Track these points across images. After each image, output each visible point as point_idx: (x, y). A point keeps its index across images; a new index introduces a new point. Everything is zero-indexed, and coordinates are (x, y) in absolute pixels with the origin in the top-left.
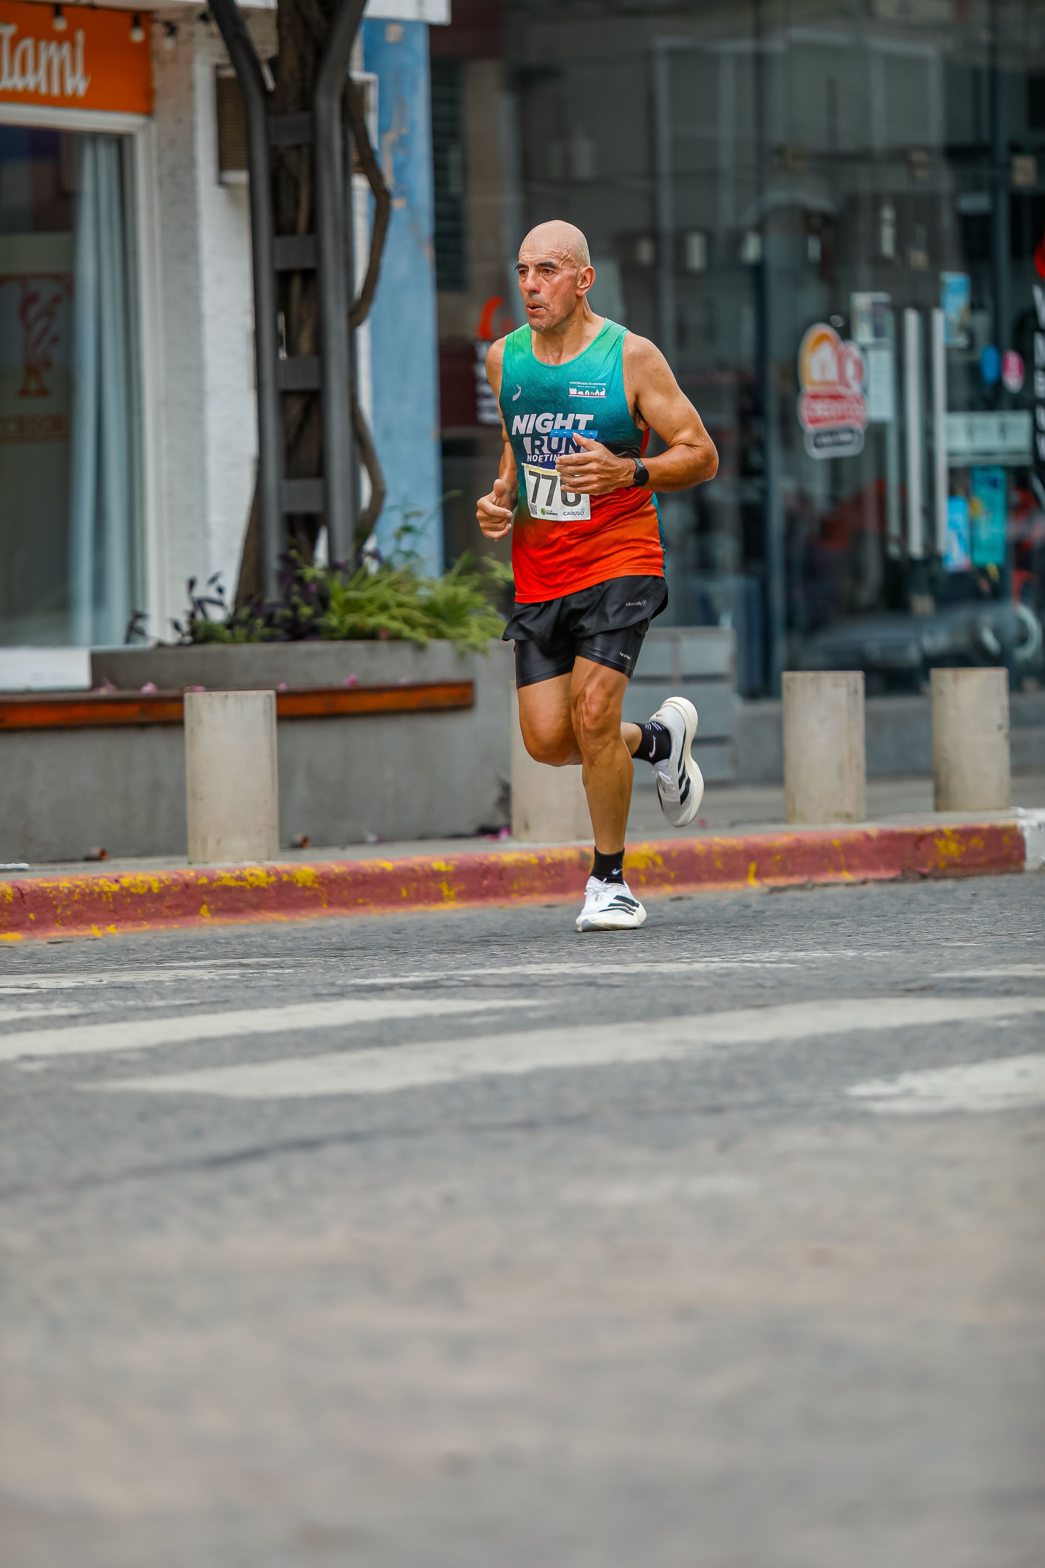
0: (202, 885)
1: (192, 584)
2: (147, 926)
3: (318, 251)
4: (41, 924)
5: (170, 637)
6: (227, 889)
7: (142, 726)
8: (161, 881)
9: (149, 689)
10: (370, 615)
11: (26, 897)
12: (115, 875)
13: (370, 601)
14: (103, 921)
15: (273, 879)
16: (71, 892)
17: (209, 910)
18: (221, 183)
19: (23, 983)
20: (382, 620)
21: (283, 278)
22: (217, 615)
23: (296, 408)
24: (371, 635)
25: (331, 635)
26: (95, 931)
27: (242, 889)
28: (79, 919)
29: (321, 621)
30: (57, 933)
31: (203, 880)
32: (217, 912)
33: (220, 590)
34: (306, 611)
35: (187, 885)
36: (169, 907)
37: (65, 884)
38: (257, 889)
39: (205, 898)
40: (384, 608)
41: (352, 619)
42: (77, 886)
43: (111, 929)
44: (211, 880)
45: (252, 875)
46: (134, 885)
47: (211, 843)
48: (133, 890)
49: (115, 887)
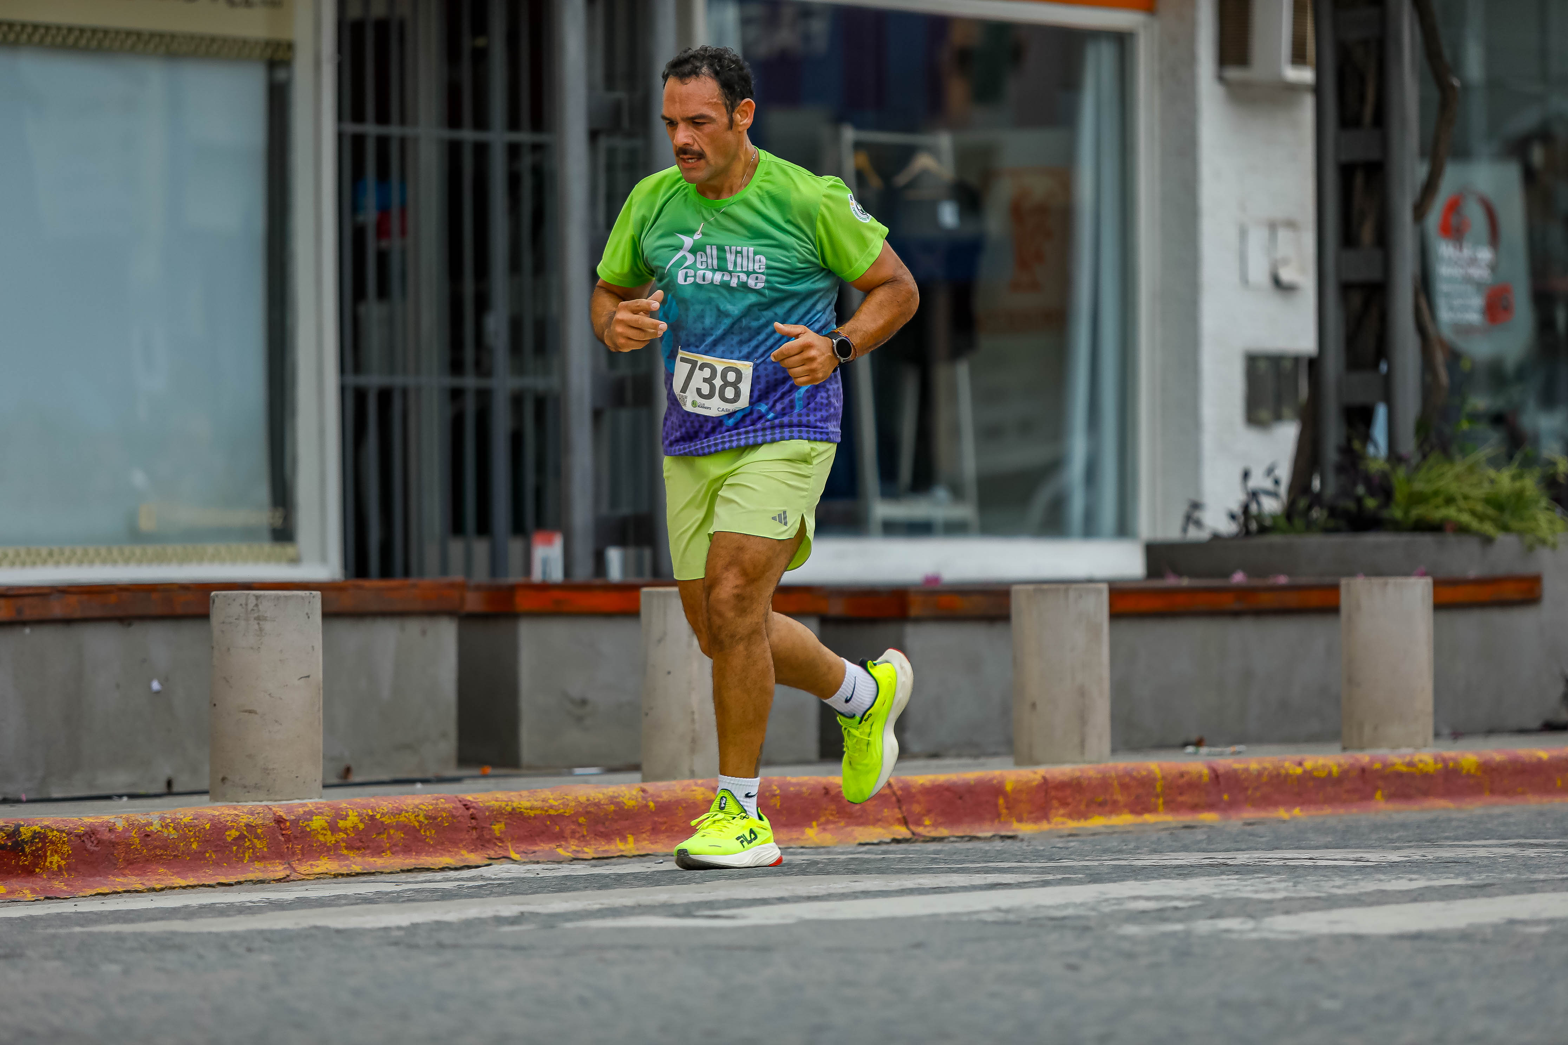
0: (1377, 771)
1: (1246, 475)
2: (1328, 810)
3: (1384, 144)
4: (1233, 805)
5: (1227, 527)
6: (1399, 775)
7: (1236, 614)
8: (1339, 765)
9: (1238, 578)
10: (1437, 507)
11: (1221, 779)
12: (1298, 758)
13: (1436, 493)
14: (1289, 804)
15: (1440, 766)
16: (1260, 774)
17: (1383, 796)
18: (1221, 79)
19: (1351, 856)
20: (1451, 512)
21: (1346, 171)
22: (1271, 506)
23: (1357, 299)
24: (1435, 528)
25: (1397, 527)
26: (1282, 813)
27: (1411, 776)
28: (1266, 801)
29: (1386, 514)
30: (1249, 814)
31: (1377, 766)
32: (1391, 797)
33: (1277, 482)
34: (1371, 503)
35: (1363, 770)
36: (1348, 791)
37: (1254, 766)
38: (1426, 776)
39: (1380, 783)
40: (1450, 500)
41: (1417, 512)
42: (1265, 769)
43: (1297, 811)
44: (1385, 766)
45: (1421, 761)
46: (1316, 769)
47: (1368, 730)
48: (1315, 774)
49: (1299, 771)
